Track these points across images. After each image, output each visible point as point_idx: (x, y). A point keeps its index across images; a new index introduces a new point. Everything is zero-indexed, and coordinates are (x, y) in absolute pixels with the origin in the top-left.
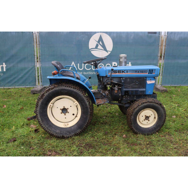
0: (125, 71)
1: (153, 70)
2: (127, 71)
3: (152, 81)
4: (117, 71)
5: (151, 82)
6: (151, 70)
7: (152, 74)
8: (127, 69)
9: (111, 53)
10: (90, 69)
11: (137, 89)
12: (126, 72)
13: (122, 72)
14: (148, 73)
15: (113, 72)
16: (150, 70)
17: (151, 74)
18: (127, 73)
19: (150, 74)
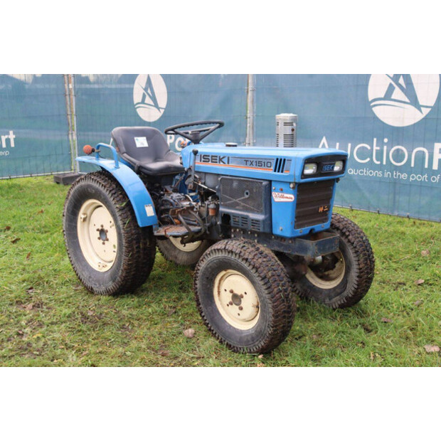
0: (224, 157)
1: (285, 160)
2: (228, 158)
3: (286, 195)
4: (210, 158)
5: (283, 197)
6: (281, 160)
7: (282, 172)
8: (228, 154)
9: (430, 111)
10: (368, 159)
11: (245, 213)
12: (225, 160)
13: (218, 161)
14: (273, 168)
15: (202, 159)
16: (277, 159)
17: (280, 173)
18: (228, 163)
19: (279, 171)
